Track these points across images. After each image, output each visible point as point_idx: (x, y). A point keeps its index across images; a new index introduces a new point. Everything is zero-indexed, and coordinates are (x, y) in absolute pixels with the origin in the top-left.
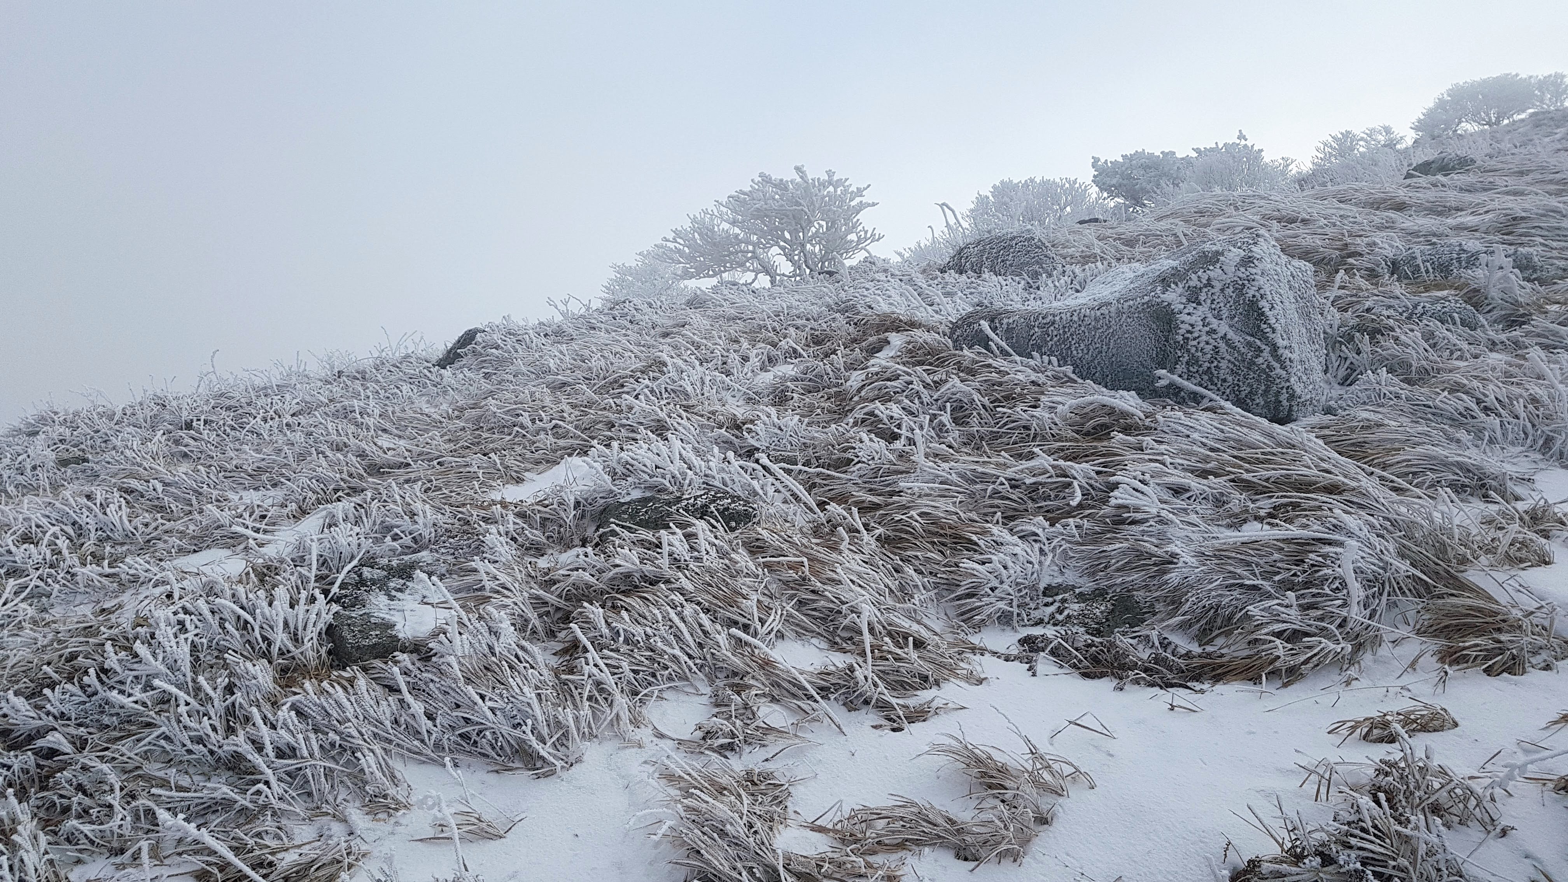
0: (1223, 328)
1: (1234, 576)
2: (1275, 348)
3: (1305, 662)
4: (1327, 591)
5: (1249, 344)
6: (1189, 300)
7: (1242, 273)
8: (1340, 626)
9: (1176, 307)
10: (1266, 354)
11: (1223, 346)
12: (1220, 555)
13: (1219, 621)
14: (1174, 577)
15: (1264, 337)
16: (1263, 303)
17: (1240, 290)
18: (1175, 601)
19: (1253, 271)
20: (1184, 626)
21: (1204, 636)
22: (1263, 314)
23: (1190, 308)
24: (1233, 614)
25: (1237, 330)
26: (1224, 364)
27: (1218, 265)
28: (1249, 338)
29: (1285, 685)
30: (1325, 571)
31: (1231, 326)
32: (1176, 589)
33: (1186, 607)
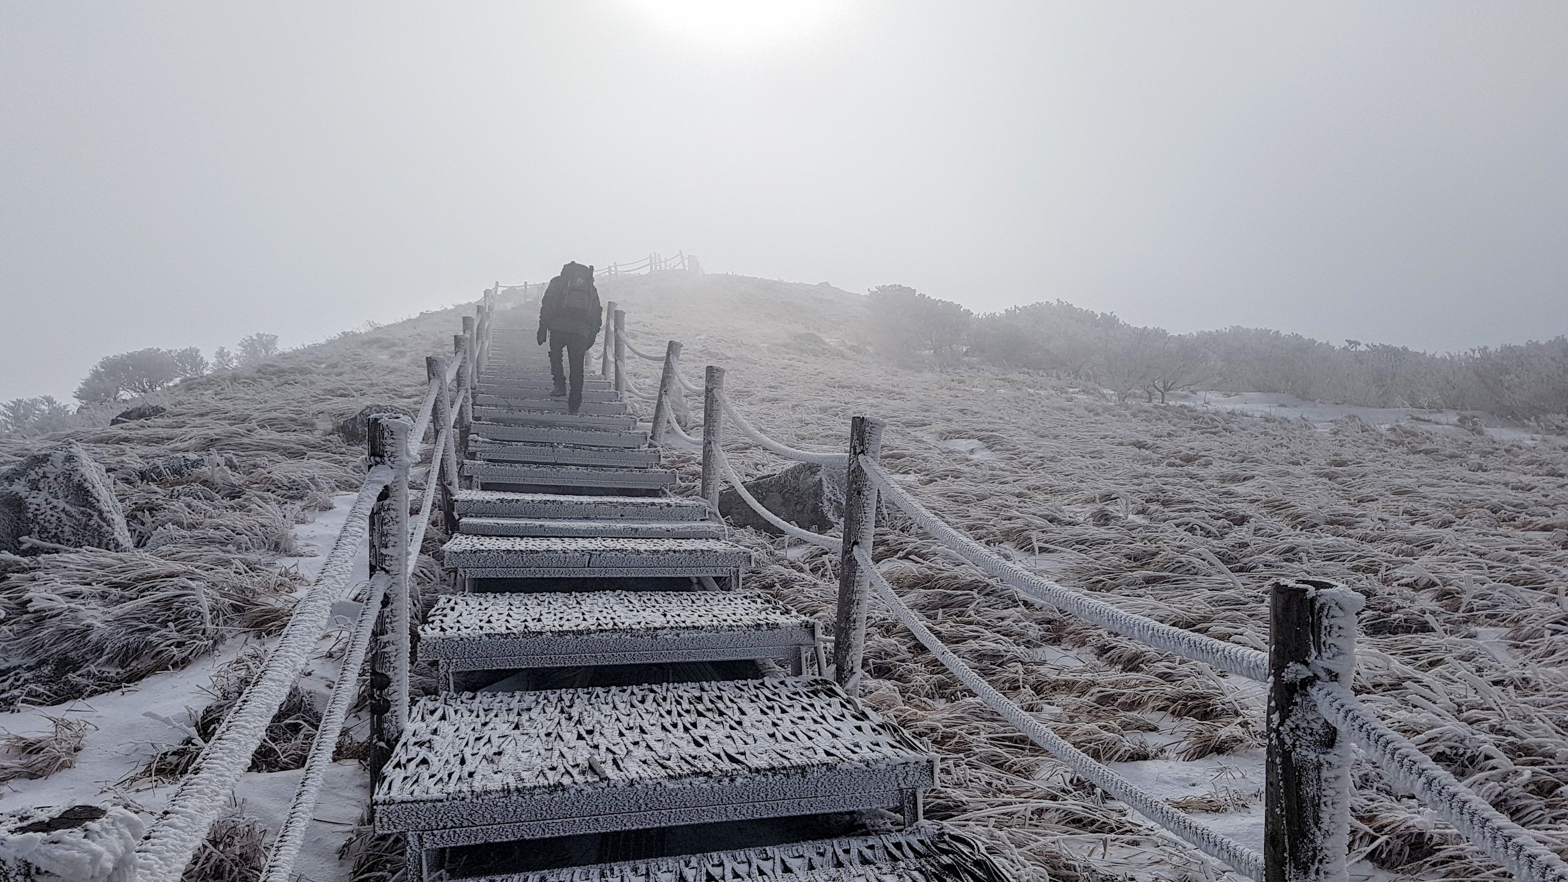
0: (61, 504)
1: (131, 626)
2: (101, 513)
3: (191, 653)
4: (190, 618)
5: (83, 513)
6: (32, 489)
7: (68, 466)
8: (203, 634)
9: (23, 494)
10: (96, 517)
11: (63, 515)
12: (119, 619)
13: (131, 651)
14: (94, 637)
15: (92, 506)
16: (86, 485)
17: (69, 478)
18: (99, 650)
19: (76, 464)
20: (110, 661)
21: (123, 664)
22: (88, 491)
23: (34, 493)
24: (138, 646)
25: (71, 505)
26: (66, 529)
27: (49, 463)
28: (81, 509)
29: (183, 668)
30: (185, 609)
31: (67, 502)
32: (97, 643)
33: (107, 650)
